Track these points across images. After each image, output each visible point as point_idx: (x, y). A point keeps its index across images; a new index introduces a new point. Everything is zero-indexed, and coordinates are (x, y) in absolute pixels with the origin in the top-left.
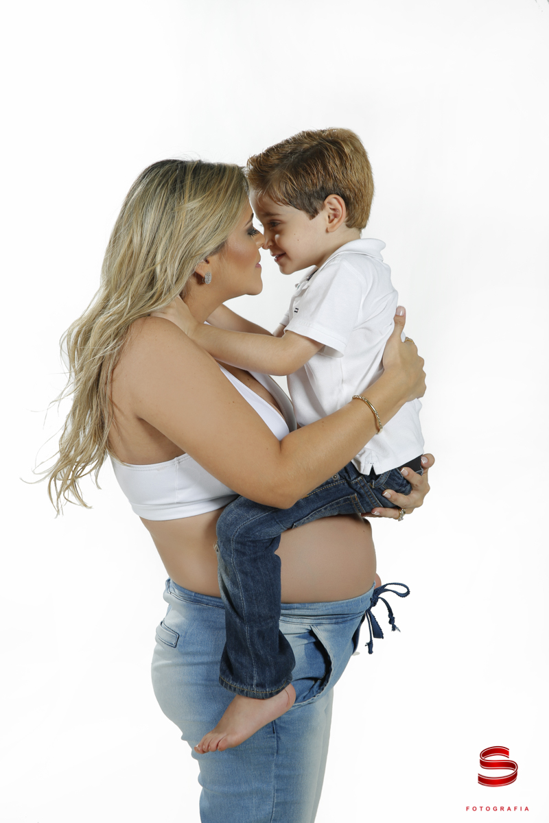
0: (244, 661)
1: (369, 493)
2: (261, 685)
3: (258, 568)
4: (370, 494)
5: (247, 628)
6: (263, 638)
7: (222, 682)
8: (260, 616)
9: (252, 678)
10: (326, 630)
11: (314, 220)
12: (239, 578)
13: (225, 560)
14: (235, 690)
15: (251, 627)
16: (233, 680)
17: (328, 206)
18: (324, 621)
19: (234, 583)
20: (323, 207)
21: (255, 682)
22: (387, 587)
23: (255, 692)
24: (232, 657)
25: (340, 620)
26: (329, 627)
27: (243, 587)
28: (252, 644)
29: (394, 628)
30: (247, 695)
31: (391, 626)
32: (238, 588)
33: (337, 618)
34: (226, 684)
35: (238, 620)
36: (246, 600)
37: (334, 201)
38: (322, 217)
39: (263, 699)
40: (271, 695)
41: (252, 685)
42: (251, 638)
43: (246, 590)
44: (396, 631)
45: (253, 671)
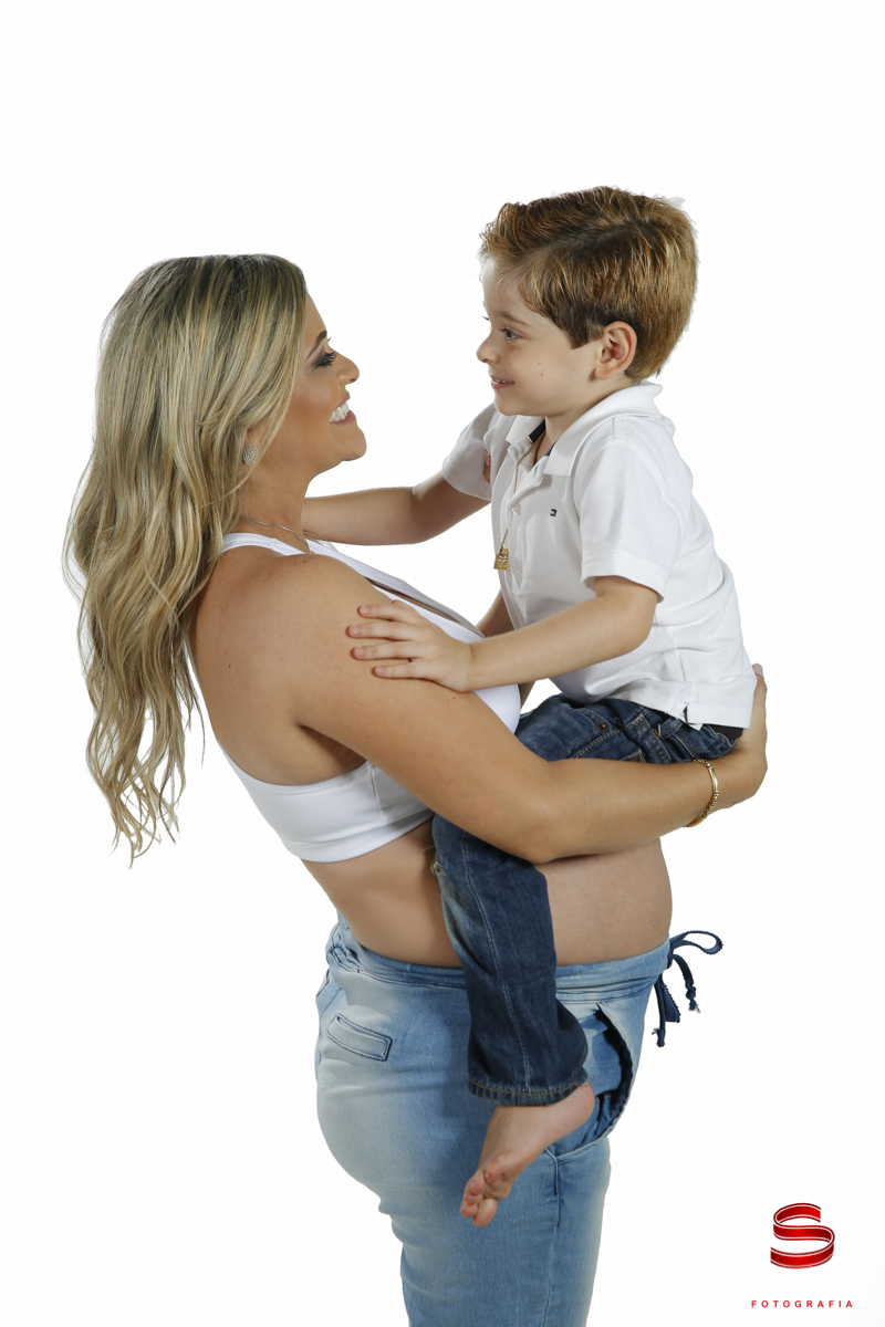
0: (505, 1047)
1: (658, 748)
2: (539, 1082)
3: (511, 888)
4: (661, 750)
5: (504, 989)
6: (532, 1002)
7: (473, 1088)
8: (523, 966)
9: (522, 1072)
10: (620, 1009)
11: (578, 350)
12: (482, 906)
13: (455, 882)
14: (495, 1096)
15: (511, 985)
16: (490, 1080)
17: (608, 337)
18: (616, 994)
19: (474, 915)
20: (599, 336)
21: (528, 1077)
22: (687, 938)
23: (530, 1095)
24: (485, 1043)
25: (636, 990)
26: (623, 1003)
27: (491, 921)
28: (517, 1011)
29: (693, 1006)
30: (518, 1103)
31: (689, 1001)
32: (482, 924)
33: (631, 987)
34: (481, 1090)
35: (487, 977)
36: (499, 943)
37: (622, 333)
38: (593, 350)
39: (544, 1104)
40: (557, 1098)
41: (523, 1083)
42: (514, 1001)
43: (496, 926)
44: (695, 1012)
45: (522, 1061)
